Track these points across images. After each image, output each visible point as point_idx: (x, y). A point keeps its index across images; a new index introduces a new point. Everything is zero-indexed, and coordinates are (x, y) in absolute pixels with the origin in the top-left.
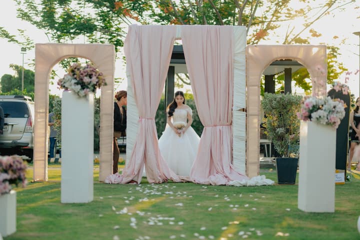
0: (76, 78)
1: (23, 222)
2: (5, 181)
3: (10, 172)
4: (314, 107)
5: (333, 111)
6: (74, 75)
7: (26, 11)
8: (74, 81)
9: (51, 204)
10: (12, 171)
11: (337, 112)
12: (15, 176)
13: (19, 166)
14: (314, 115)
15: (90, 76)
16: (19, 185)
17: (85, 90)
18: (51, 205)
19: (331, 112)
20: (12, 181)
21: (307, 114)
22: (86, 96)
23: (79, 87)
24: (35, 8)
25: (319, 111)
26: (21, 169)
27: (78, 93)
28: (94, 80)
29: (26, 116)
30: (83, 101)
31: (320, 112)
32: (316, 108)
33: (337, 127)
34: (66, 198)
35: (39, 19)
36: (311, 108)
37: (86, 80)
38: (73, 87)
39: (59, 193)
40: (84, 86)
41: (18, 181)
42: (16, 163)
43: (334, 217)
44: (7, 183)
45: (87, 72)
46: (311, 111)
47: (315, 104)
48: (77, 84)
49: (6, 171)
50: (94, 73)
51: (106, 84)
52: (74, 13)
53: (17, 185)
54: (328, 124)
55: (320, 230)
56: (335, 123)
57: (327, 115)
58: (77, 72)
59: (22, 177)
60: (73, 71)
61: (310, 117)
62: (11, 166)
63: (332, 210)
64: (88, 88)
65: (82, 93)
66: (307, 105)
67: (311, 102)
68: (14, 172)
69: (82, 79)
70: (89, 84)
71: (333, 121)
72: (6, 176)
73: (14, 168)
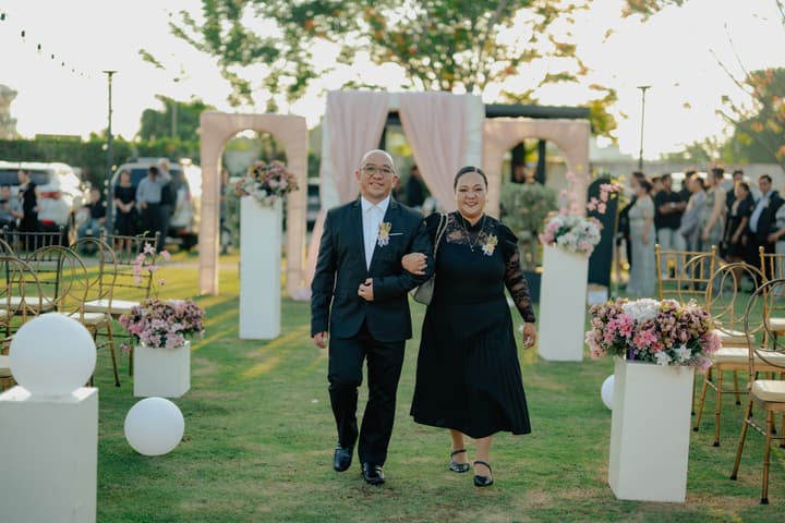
0: (259, 181)
2: (178, 332)
3: (184, 321)
4: (561, 229)
5: (584, 235)
6: (257, 176)
7: (178, 27)
8: (257, 185)
9: (228, 340)
10: (187, 319)
11: (591, 237)
12: (191, 326)
13: (194, 314)
14: (561, 239)
15: (278, 179)
16: (195, 335)
17: (272, 196)
18: (228, 343)
19: (582, 236)
20: (185, 332)
21: (552, 238)
22: (272, 204)
23: (264, 193)
24: (192, 22)
25: (567, 235)
26: (197, 317)
27: (262, 201)
28: (283, 184)
29: (183, 187)
30: (269, 210)
31: (569, 237)
32: (565, 230)
33: (589, 254)
34: (246, 331)
35: (200, 38)
36: (557, 231)
37: (273, 184)
38: (257, 193)
39: (236, 319)
40: (270, 191)
41: (193, 331)
42: (191, 309)
43: (581, 370)
44: (181, 335)
45: (274, 173)
46: (558, 235)
47: (562, 224)
48: (261, 188)
49: (179, 320)
50: (282, 175)
51: (297, 188)
52: (246, 32)
53: (191, 334)
54: (578, 251)
55: (559, 393)
56: (585, 251)
57: (578, 241)
58: (262, 173)
59: (199, 327)
60: (256, 172)
61: (555, 241)
62: (185, 314)
63: (579, 358)
64: (274, 193)
65: (268, 200)
66: (553, 227)
67: (557, 223)
68: (189, 320)
69: (267, 183)
70: (277, 188)
71: (583, 248)
72: (179, 326)
73: (189, 315)
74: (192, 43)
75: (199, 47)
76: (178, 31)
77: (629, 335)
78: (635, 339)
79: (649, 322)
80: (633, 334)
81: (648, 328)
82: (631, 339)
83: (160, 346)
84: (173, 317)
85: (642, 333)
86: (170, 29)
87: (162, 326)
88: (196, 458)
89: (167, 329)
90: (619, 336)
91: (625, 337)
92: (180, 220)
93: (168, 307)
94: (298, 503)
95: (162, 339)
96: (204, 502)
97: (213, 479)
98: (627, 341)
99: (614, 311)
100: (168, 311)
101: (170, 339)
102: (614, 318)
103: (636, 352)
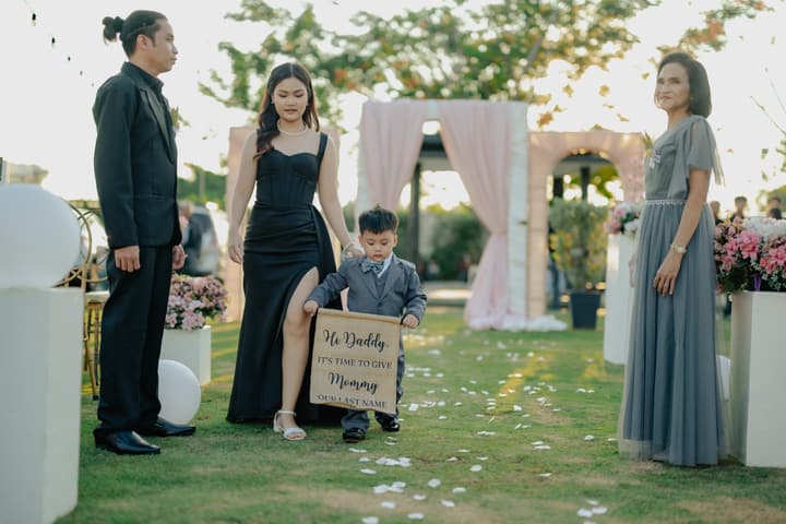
1: (219, 371)
2: (197, 309)
3: (204, 298)
4: (628, 215)
7: (207, 85)
10: (207, 296)
12: (212, 304)
13: (216, 291)
14: (629, 226)
16: (216, 317)
20: (206, 312)
21: (619, 225)
24: (220, 80)
25: (635, 221)
26: (218, 295)
29: (209, 230)
32: (631, 217)
35: (227, 94)
36: (625, 217)
41: (215, 311)
42: (212, 286)
44: (201, 313)
46: (625, 221)
47: (629, 210)
49: (198, 297)
53: (212, 317)
59: (221, 306)
61: (622, 229)
62: (205, 290)
66: (619, 212)
67: (625, 209)
68: (210, 298)
72: (198, 304)
73: (210, 292)
74: (219, 100)
75: (228, 104)
76: (207, 91)
77: (754, 256)
78: (762, 260)
79: (779, 239)
80: (759, 256)
81: (779, 245)
82: (758, 262)
83: (175, 328)
84: (191, 292)
85: (772, 252)
86: (197, 87)
87: (178, 303)
88: (215, 433)
89: (184, 307)
90: (741, 259)
91: (749, 258)
92: (206, 264)
93: (186, 284)
94: (341, 468)
95: (178, 318)
96: (222, 466)
97: (235, 449)
98: (753, 264)
99: (732, 230)
100: (186, 288)
101: (188, 319)
102: (734, 236)
103: (765, 277)
